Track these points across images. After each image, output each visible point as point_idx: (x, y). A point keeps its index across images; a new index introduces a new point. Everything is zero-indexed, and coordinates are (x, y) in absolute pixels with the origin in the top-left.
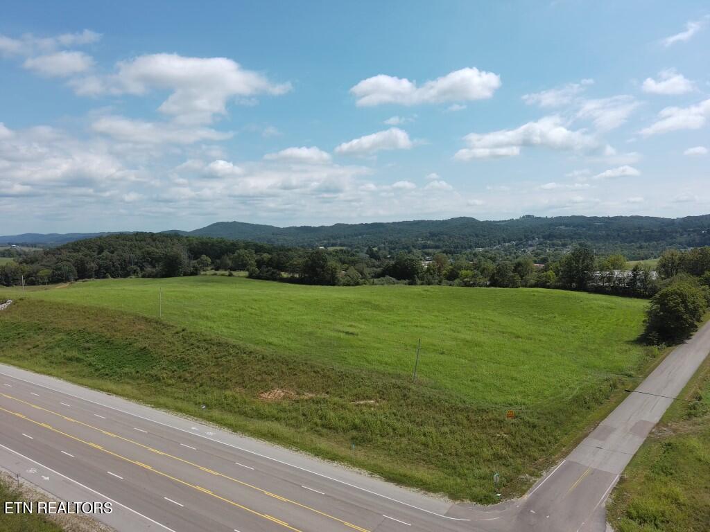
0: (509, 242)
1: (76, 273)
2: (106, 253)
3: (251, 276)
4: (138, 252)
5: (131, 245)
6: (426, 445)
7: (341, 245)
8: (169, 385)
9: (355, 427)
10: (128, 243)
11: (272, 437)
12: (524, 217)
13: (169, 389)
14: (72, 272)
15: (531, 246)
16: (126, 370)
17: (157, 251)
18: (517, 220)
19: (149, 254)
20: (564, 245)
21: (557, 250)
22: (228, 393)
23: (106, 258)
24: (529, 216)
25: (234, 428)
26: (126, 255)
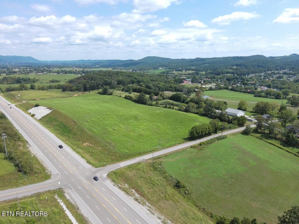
0: (271, 70)
1: (83, 88)
2: (93, 81)
3: (126, 98)
4: (102, 81)
5: (101, 78)
6: (100, 157)
7: (193, 70)
8: (71, 139)
9: (93, 153)
10: (100, 77)
11: (78, 153)
12: (292, 55)
13: (71, 140)
14: (82, 87)
15: (279, 73)
16: (66, 134)
17: (108, 80)
18: (288, 57)
19: (106, 81)
20: (295, 75)
21: (289, 77)
22: (79, 142)
23: (92, 83)
24: (295, 54)
25: (74, 150)
26: (98, 82)
